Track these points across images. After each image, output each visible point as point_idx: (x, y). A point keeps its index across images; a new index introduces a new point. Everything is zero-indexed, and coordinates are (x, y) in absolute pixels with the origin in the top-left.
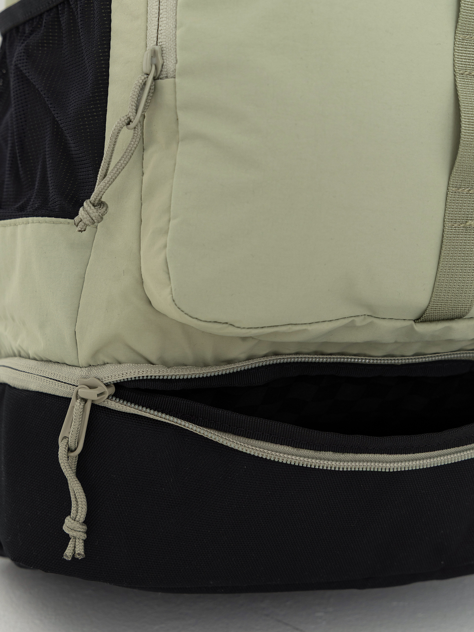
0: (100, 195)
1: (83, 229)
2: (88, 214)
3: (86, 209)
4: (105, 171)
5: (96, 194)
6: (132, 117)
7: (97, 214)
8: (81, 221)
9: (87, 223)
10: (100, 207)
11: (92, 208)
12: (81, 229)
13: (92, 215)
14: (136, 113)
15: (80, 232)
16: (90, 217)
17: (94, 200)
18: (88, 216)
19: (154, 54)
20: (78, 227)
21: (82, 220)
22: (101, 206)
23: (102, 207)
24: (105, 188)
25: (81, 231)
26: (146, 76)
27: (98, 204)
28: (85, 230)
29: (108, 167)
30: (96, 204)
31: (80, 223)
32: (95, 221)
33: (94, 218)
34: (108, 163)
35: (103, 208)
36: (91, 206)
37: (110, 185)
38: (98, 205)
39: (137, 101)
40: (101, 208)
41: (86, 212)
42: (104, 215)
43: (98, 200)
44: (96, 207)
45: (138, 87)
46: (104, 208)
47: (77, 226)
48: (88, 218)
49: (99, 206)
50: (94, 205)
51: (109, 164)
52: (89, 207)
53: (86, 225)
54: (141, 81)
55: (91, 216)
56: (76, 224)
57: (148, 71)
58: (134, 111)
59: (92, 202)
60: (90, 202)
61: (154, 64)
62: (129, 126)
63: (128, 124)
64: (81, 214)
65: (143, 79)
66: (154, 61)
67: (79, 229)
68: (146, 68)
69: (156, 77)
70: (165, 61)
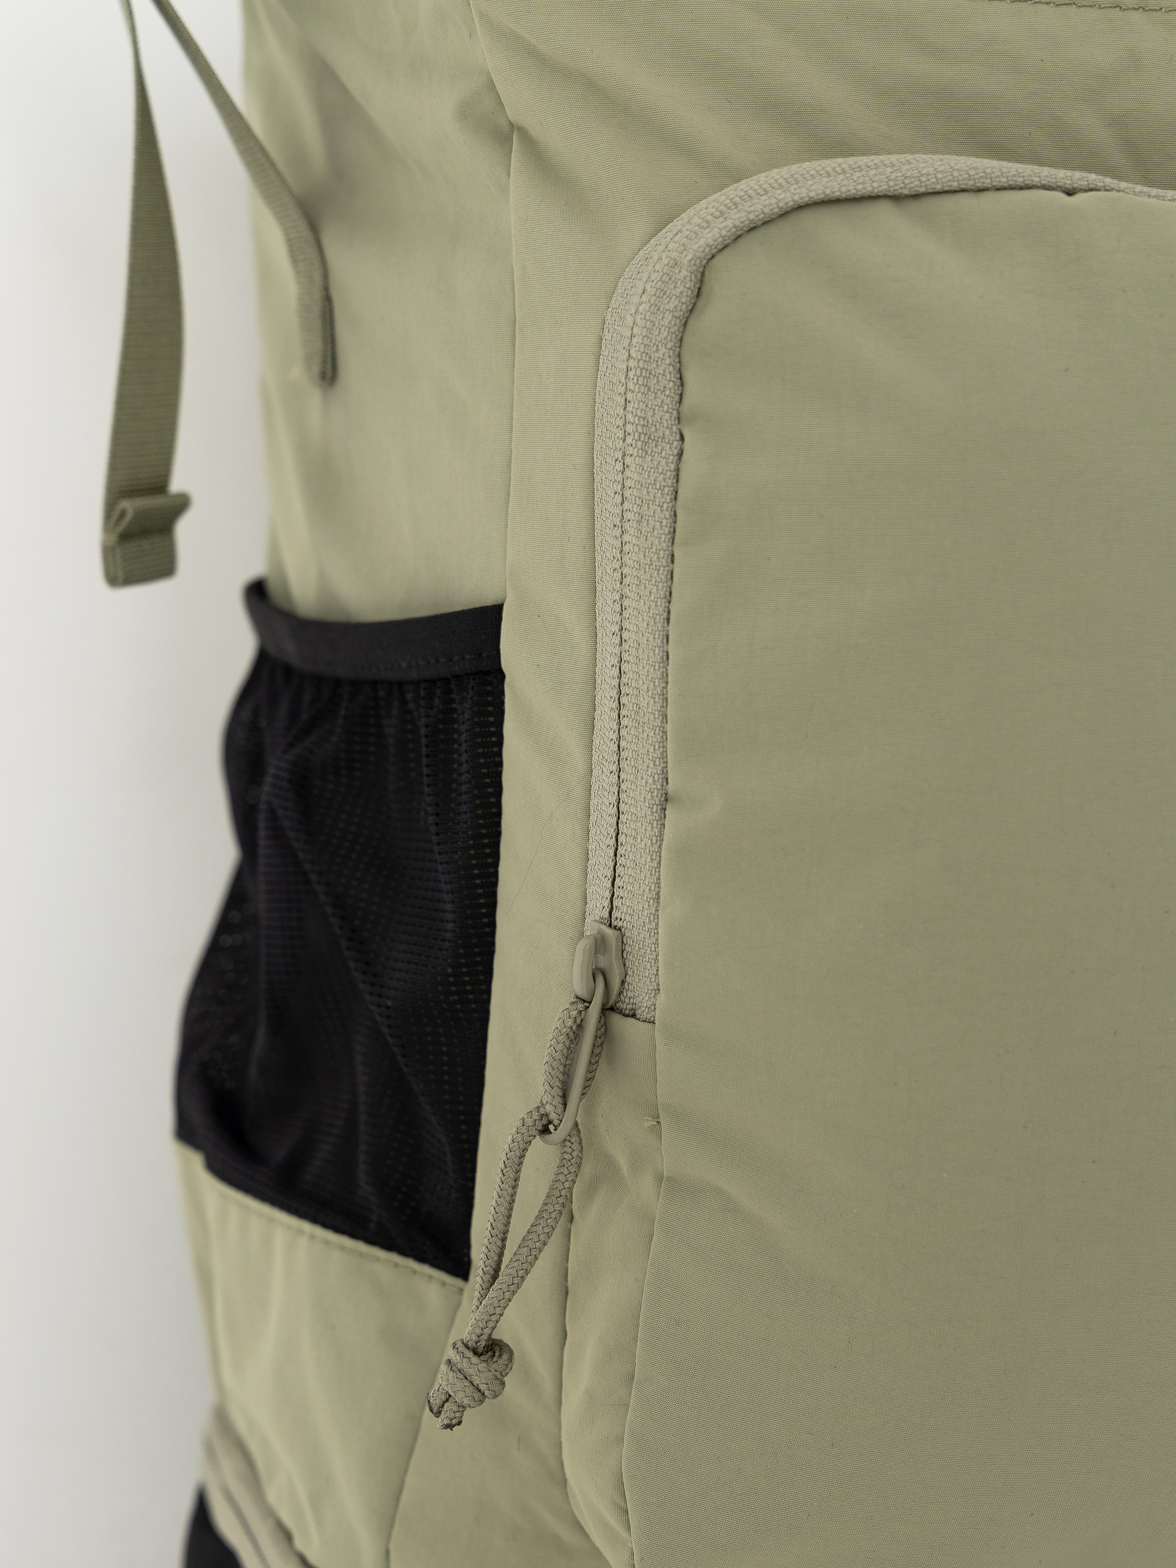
0: (491, 1324)
1: (454, 1422)
2: (466, 1378)
3: (459, 1366)
4: (496, 1258)
5: (480, 1324)
6: (553, 1116)
7: (490, 1374)
8: (447, 1400)
9: (466, 1402)
10: (494, 1356)
11: (475, 1360)
12: (449, 1422)
13: (476, 1381)
14: (565, 1105)
15: (449, 1430)
16: (473, 1385)
17: (477, 1339)
18: (467, 1383)
19: (600, 944)
20: (443, 1416)
21: (450, 1396)
22: (494, 1352)
23: (497, 1354)
24: (502, 1303)
25: (450, 1426)
26: (580, 1006)
27: (486, 1349)
28: (459, 1423)
29: (503, 1247)
30: (480, 1350)
31: (446, 1405)
32: (487, 1393)
33: (483, 1387)
34: (502, 1235)
35: (500, 1355)
36: (470, 1354)
37: (514, 1293)
38: (487, 1352)
39: (564, 1073)
40: (495, 1359)
41: (459, 1373)
42: (506, 1374)
43: (485, 1337)
44: (482, 1358)
45: (561, 1038)
46: (505, 1356)
47: (438, 1414)
48: (466, 1389)
49: (490, 1353)
50: (475, 1352)
51: (504, 1240)
52: (465, 1360)
53: (462, 1408)
54: (570, 1023)
55: (475, 1383)
56: (435, 1410)
57: (585, 996)
58: (558, 1100)
59: (470, 1344)
60: (463, 1343)
61: (598, 973)
62: (548, 1137)
63: (545, 1131)
64: (444, 1379)
65: (574, 1013)
66: (602, 962)
67: (446, 1422)
68: (579, 985)
69: (608, 1009)
70: (630, 972)
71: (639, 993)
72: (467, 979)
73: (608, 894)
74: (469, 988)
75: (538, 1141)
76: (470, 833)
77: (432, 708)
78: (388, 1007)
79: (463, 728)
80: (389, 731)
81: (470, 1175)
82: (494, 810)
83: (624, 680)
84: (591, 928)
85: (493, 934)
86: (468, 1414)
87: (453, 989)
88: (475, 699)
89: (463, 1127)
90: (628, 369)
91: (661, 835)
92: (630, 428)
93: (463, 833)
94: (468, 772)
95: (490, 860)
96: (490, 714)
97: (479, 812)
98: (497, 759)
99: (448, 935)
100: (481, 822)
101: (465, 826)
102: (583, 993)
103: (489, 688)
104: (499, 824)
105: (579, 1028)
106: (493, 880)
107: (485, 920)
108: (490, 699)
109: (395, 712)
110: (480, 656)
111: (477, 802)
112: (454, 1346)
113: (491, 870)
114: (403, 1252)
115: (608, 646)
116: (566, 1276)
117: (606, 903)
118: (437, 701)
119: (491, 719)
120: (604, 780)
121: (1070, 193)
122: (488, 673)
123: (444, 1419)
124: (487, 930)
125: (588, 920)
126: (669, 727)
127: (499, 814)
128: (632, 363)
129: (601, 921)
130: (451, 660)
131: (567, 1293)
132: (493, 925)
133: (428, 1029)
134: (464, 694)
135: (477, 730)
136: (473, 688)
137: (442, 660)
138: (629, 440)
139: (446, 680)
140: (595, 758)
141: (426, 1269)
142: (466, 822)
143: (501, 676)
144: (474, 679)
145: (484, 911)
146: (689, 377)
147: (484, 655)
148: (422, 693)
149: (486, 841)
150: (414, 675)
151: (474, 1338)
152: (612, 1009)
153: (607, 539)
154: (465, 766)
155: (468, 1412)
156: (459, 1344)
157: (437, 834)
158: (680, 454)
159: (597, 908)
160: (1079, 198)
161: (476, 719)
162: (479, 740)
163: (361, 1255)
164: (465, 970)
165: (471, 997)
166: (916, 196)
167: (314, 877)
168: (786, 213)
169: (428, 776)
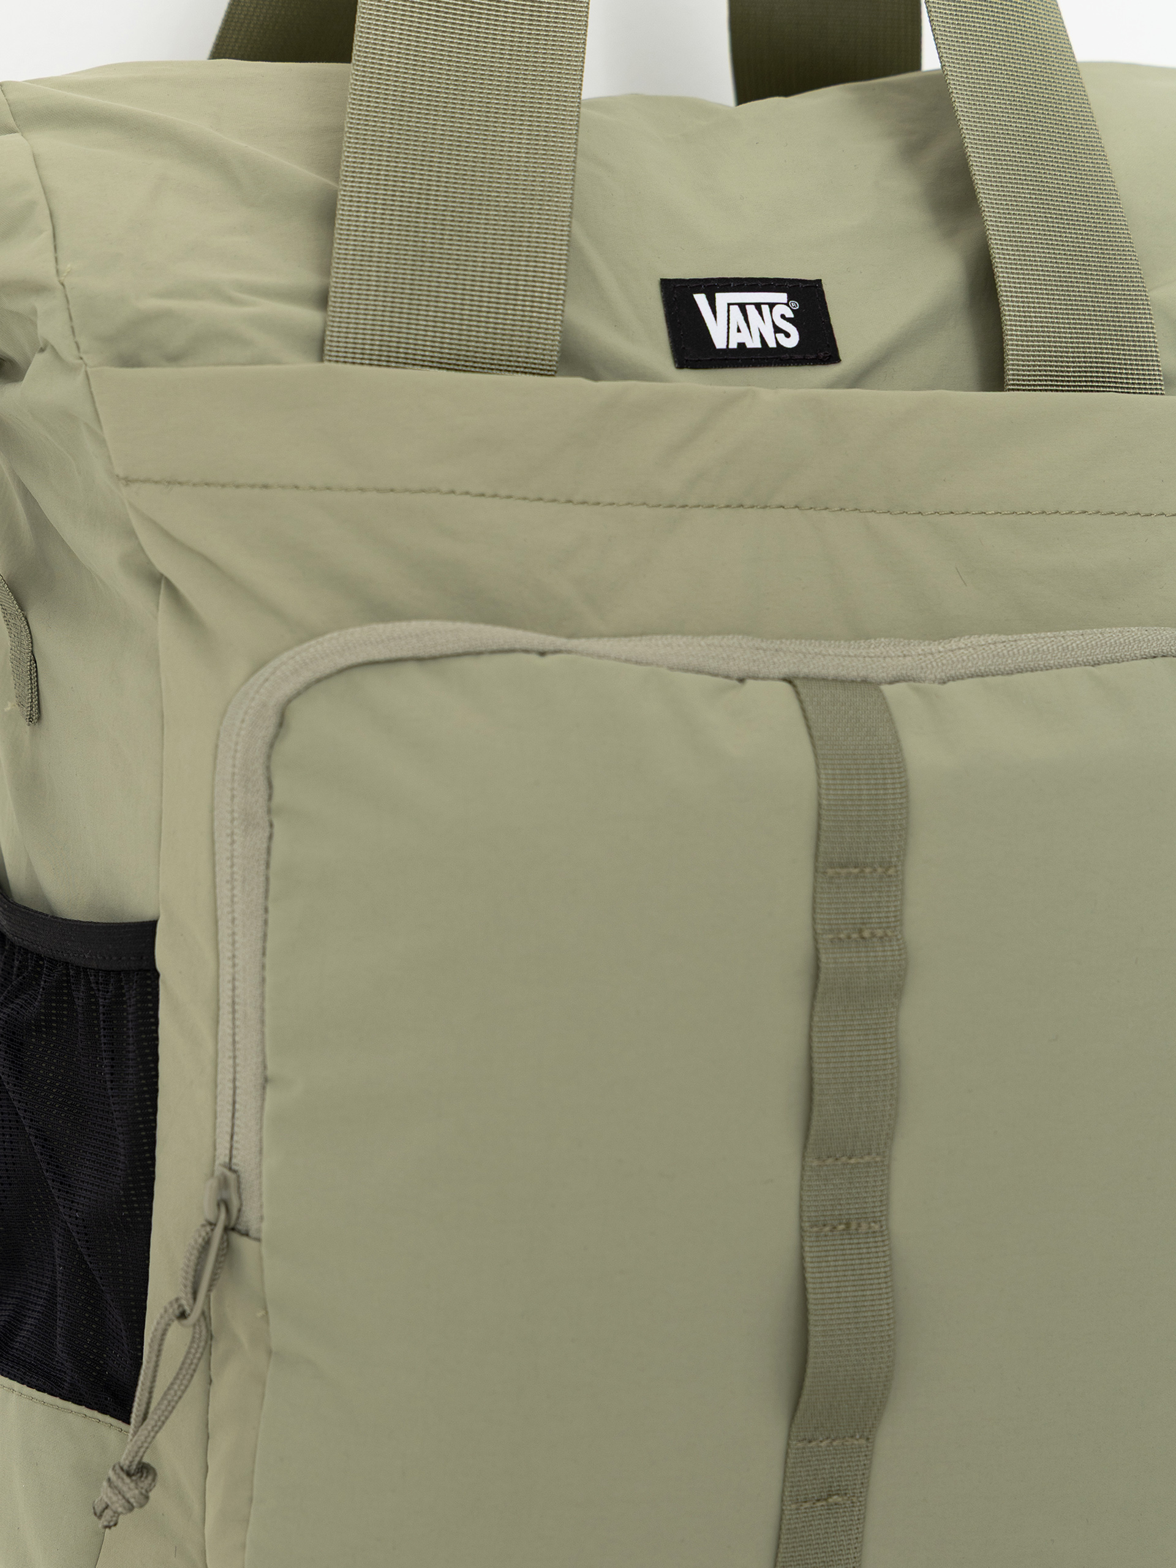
0: (140, 1454)
1: (112, 1524)
2: (120, 1493)
3: (115, 1484)
5: (131, 1455)
6: (187, 1308)
7: (138, 1490)
8: (107, 1508)
9: (120, 1510)
10: (142, 1476)
12: (108, 1524)
13: (128, 1495)
14: (195, 1299)
15: (108, 1530)
16: (125, 1499)
17: (130, 1464)
18: (121, 1497)
19: (224, 1183)
20: (103, 1519)
21: (109, 1505)
23: (145, 1475)
24: (149, 1439)
25: (108, 1527)
26: (208, 1229)
27: (136, 1471)
28: (115, 1525)
30: (132, 1472)
31: (105, 1511)
32: (135, 1504)
33: (132, 1500)
34: (149, 1388)
35: (146, 1477)
36: (125, 1477)
38: (137, 1473)
40: (143, 1479)
41: (115, 1489)
42: (151, 1490)
43: (136, 1463)
44: (134, 1478)
45: (195, 1252)
46: (150, 1478)
47: (100, 1516)
48: (120, 1501)
49: (139, 1475)
50: (129, 1474)
52: (119, 1478)
53: (117, 1514)
54: (200, 1240)
55: (126, 1497)
56: (98, 1514)
57: (212, 1220)
58: (190, 1296)
59: (125, 1468)
60: (122, 1468)
61: (224, 1203)
62: (185, 1322)
63: (183, 1315)
64: (105, 1494)
65: (204, 1234)
66: (225, 1195)
67: (106, 1523)
68: (209, 1212)
69: (229, 1229)
70: (244, 1203)
71: (250, 1218)
72: (134, 1199)
73: (228, 1146)
74: (136, 1205)
75: (176, 1326)
76: (135, 1089)
77: (108, 992)
78: (77, 1218)
79: (131, 1010)
80: (79, 1002)
81: (139, 1347)
82: (153, 1073)
83: (237, 992)
84: (219, 1170)
85: (153, 1165)
86: (121, 1519)
87: (125, 1206)
88: (138, 990)
89: (134, 1311)
90: (234, 774)
91: (262, 1107)
92: (236, 815)
93: (130, 1089)
94: (133, 1044)
95: (150, 1110)
96: (150, 1001)
97: (142, 1074)
98: (155, 1035)
99: (121, 1166)
100: (143, 1082)
101: (132, 1084)
102: (212, 1219)
103: (149, 982)
104: (156, 1083)
105: (207, 1243)
106: (153, 1125)
107: (148, 1155)
108: (149, 990)
109: (82, 988)
110: (142, 958)
111: (140, 1067)
112: (114, 1469)
113: (151, 1118)
114: (90, 1406)
115: (226, 964)
116: (207, 1425)
117: (227, 1152)
118: (111, 988)
119: (150, 1005)
120: (225, 1063)
121: (542, 654)
122: (148, 971)
123: (104, 1521)
124: (149, 1162)
125: (217, 1162)
126: (267, 1030)
127: (157, 1076)
128: (236, 770)
129: (224, 1166)
130: (120, 959)
131: (208, 1438)
132: (153, 1158)
133: (107, 1235)
134: (131, 984)
135: (140, 1013)
136: (136, 982)
137: (115, 958)
138: (236, 823)
139: (119, 973)
140: (220, 1045)
141: (108, 1419)
142: (133, 1081)
143: (157, 975)
144: (137, 974)
145: (146, 1148)
146: (276, 783)
147: (144, 958)
148: (100, 979)
149: (147, 1096)
150: (94, 965)
151: (127, 1463)
152: (233, 1229)
153: (224, 891)
154: (131, 1039)
155: (121, 1517)
156: (117, 1467)
157: (112, 1089)
158: (270, 837)
159: (222, 1157)
160: (549, 658)
161: (139, 1005)
162: (141, 1021)
163: (58, 1408)
164: (133, 1192)
165: (138, 1212)
166: (434, 658)
167: (21, 1113)
168: (341, 671)
169: (105, 1044)
